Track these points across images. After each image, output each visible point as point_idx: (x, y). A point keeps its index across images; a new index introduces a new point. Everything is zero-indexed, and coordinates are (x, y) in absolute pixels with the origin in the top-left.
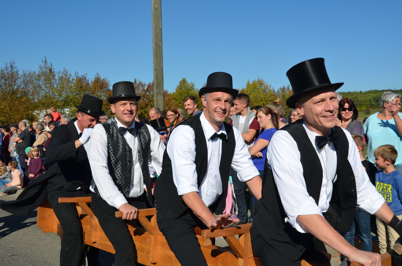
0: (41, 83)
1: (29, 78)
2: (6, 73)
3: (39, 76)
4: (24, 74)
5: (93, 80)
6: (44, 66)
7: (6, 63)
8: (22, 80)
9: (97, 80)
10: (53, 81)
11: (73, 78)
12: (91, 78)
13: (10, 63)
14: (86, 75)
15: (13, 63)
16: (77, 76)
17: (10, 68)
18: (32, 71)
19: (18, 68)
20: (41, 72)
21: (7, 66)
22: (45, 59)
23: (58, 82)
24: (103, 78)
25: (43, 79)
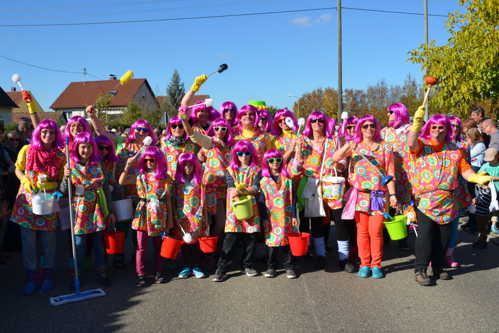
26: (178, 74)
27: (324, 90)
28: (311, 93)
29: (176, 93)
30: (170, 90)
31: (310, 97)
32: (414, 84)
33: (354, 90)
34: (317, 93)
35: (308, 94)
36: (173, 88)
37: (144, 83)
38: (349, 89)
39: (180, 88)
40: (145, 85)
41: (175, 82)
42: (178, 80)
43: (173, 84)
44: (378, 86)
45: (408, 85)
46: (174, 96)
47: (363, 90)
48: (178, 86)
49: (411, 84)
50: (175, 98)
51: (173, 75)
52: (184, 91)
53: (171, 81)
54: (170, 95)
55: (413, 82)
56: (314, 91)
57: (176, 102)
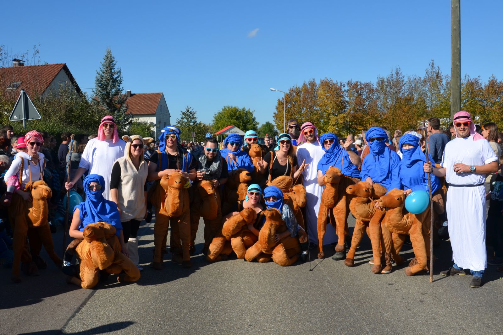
0: (427, 89)
1: (413, 85)
2: (391, 81)
3: (425, 81)
4: (409, 81)
5: (487, 83)
6: (431, 70)
7: (392, 71)
8: (406, 87)
9: (493, 83)
10: (440, 86)
11: (463, 82)
12: (484, 82)
13: (396, 69)
14: (479, 78)
15: (399, 69)
16: (468, 80)
17: (396, 75)
18: (418, 77)
19: (403, 74)
20: (427, 77)
21: (393, 73)
22: (432, 62)
23: (445, 87)
24: (500, 81)
25: (428, 85)
26: (112, 56)
27: (318, 82)
28: (301, 87)
29: (108, 84)
30: (100, 79)
31: (299, 93)
32: (438, 76)
33: (359, 83)
34: (308, 85)
35: (296, 87)
36: (105, 77)
37: (63, 71)
38: (353, 82)
39: (115, 76)
40: (63, 72)
41: (107, 68)
42: (112, 65)
43: (104, 71)
44: (392, 77)
45: (430, 76)
46: (106, 89)
47: (372, 82)
48: (112, 75)
49: (435, 75)
50: (108, 90)
51: (105, 58)
52: (121, 81)
53: (102, 67)
54: (100, 87)
55: (437, 72)
56: (304, 84)
57: (108, 97)
